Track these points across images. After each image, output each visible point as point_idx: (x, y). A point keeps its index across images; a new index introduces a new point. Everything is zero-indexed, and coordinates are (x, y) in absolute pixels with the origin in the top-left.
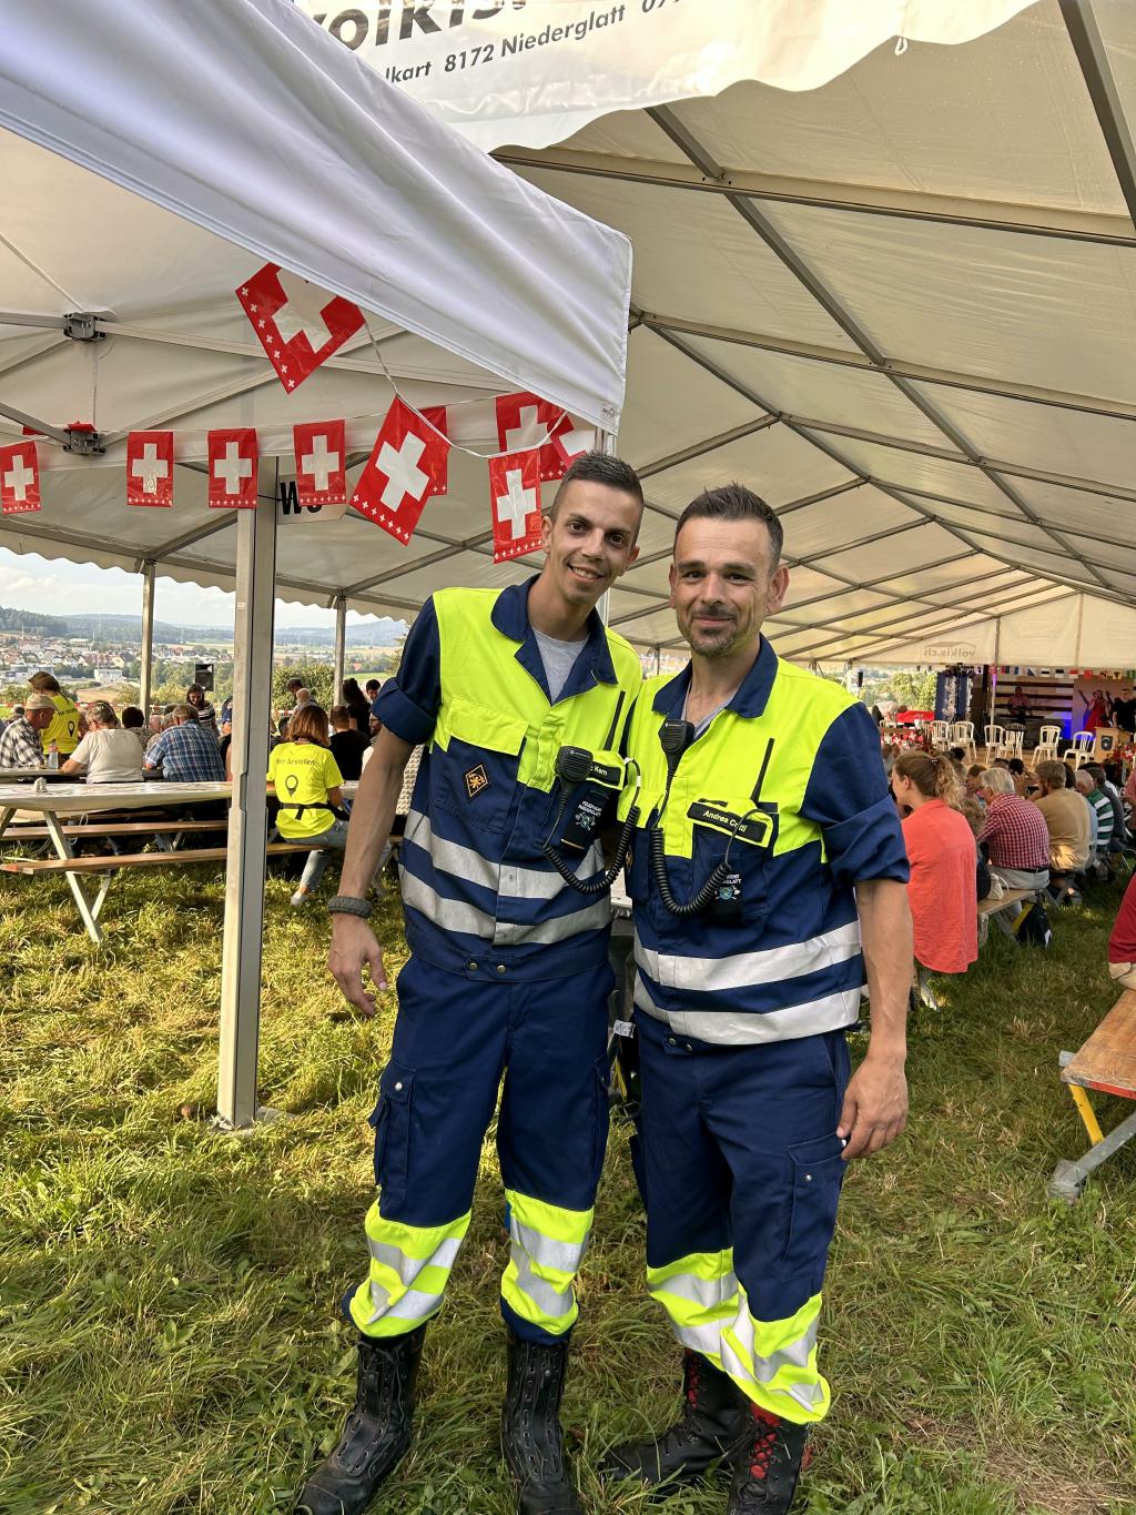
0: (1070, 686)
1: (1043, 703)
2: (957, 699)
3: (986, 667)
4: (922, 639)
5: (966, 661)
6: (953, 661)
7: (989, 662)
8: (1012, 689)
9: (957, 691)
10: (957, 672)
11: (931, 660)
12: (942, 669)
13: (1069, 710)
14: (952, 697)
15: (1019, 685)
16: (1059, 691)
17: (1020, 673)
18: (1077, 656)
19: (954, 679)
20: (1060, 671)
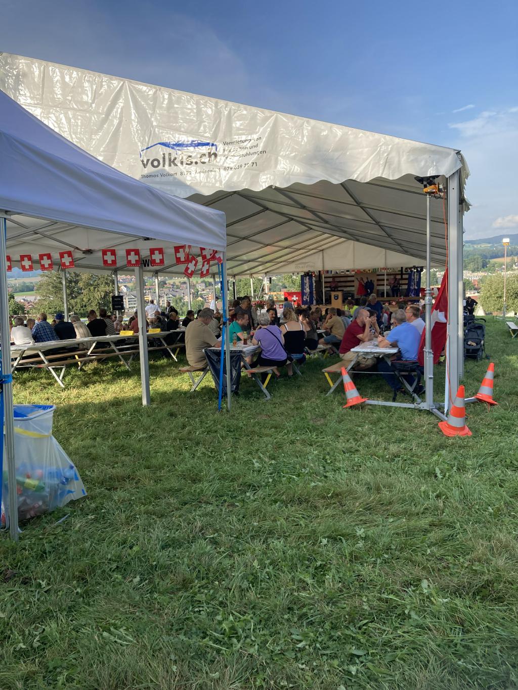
0: (353, 276)
1: (343, 284)
2: (310, 285)
3: (320, 272)
4: (293, 262)
5: (312, 270)
6: (306, 270)
7: (320, 270)
8: (330, 280)
9: (309, 282)
10: (308, 274)
11: (298, 270)
12: (303, 274)
13: (353, 286)
14: (307, 285)
15: (333, 277)
16: (349, 279)
17: (333, 273)
18: (354, 264)
19: (308, 277)
20: (348, 271)
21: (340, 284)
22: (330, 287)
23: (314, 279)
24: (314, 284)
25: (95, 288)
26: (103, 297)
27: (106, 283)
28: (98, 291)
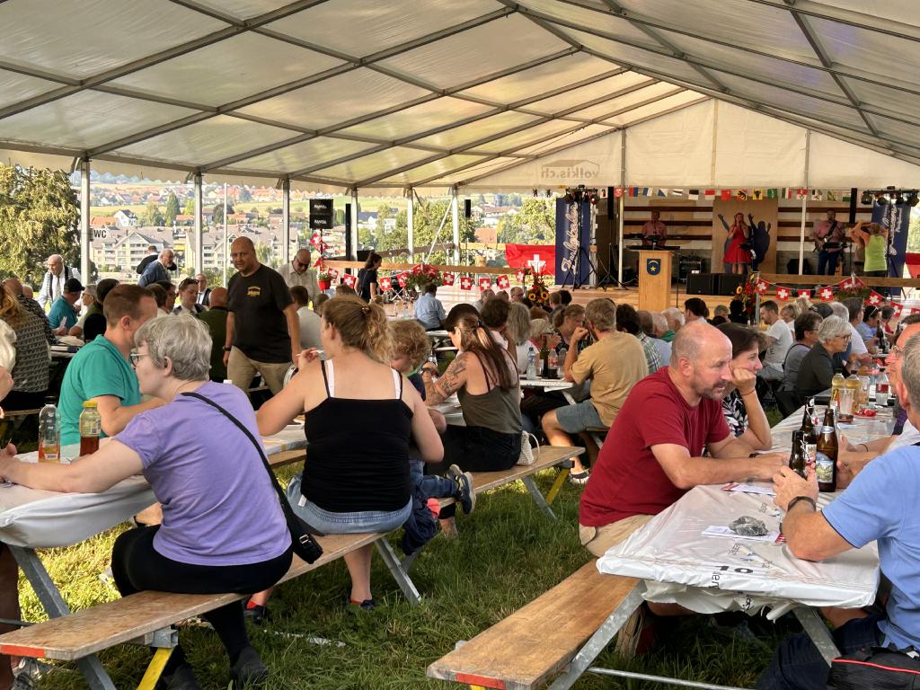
0: (709, 209)
1: (681, 231)
2: (580, 229)
3: (611, 189)
4: (537, 157)
5: (589, 184)
6: (573, 183)
7: (615, 183)
9: (579, 220)
10: (578, 197)
11: (549, 183)
12: (562, 194)
13: (709, 238)
14: (575, 227)
16: (698, 216)
17: (649, 193)
18: (713, 173)
19: (576, 205)
20: (694, 192)
21: (670, 231)
22: (640, 236)
23: (594, 209)
24: (595, 226)
25: (18, 211)
26: (39, 233)
27: (52, 199)
28: (27, 218)
